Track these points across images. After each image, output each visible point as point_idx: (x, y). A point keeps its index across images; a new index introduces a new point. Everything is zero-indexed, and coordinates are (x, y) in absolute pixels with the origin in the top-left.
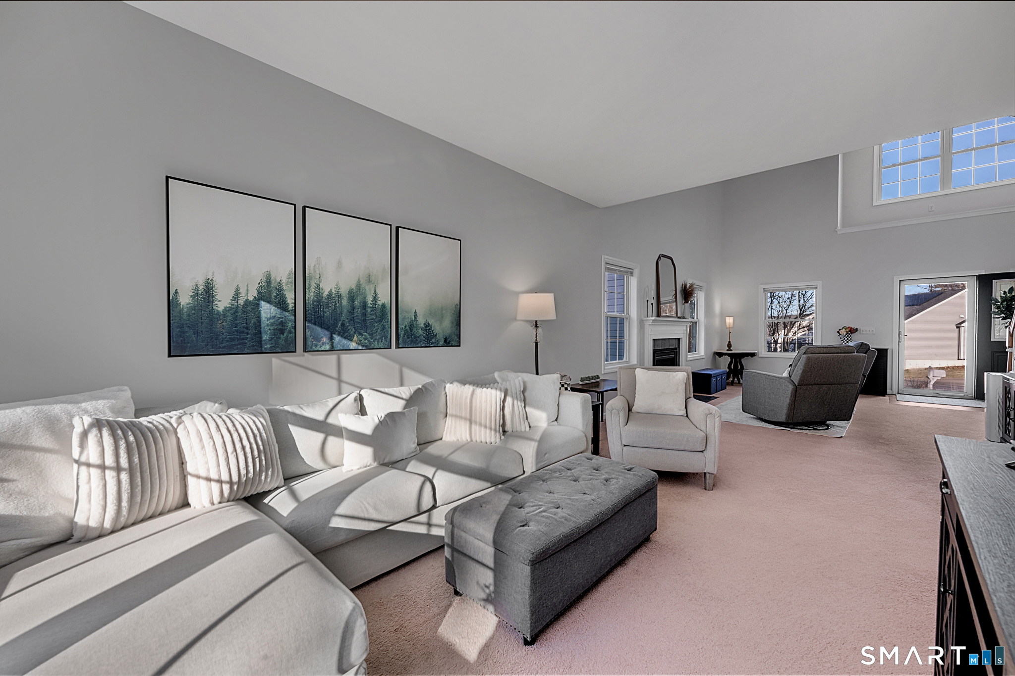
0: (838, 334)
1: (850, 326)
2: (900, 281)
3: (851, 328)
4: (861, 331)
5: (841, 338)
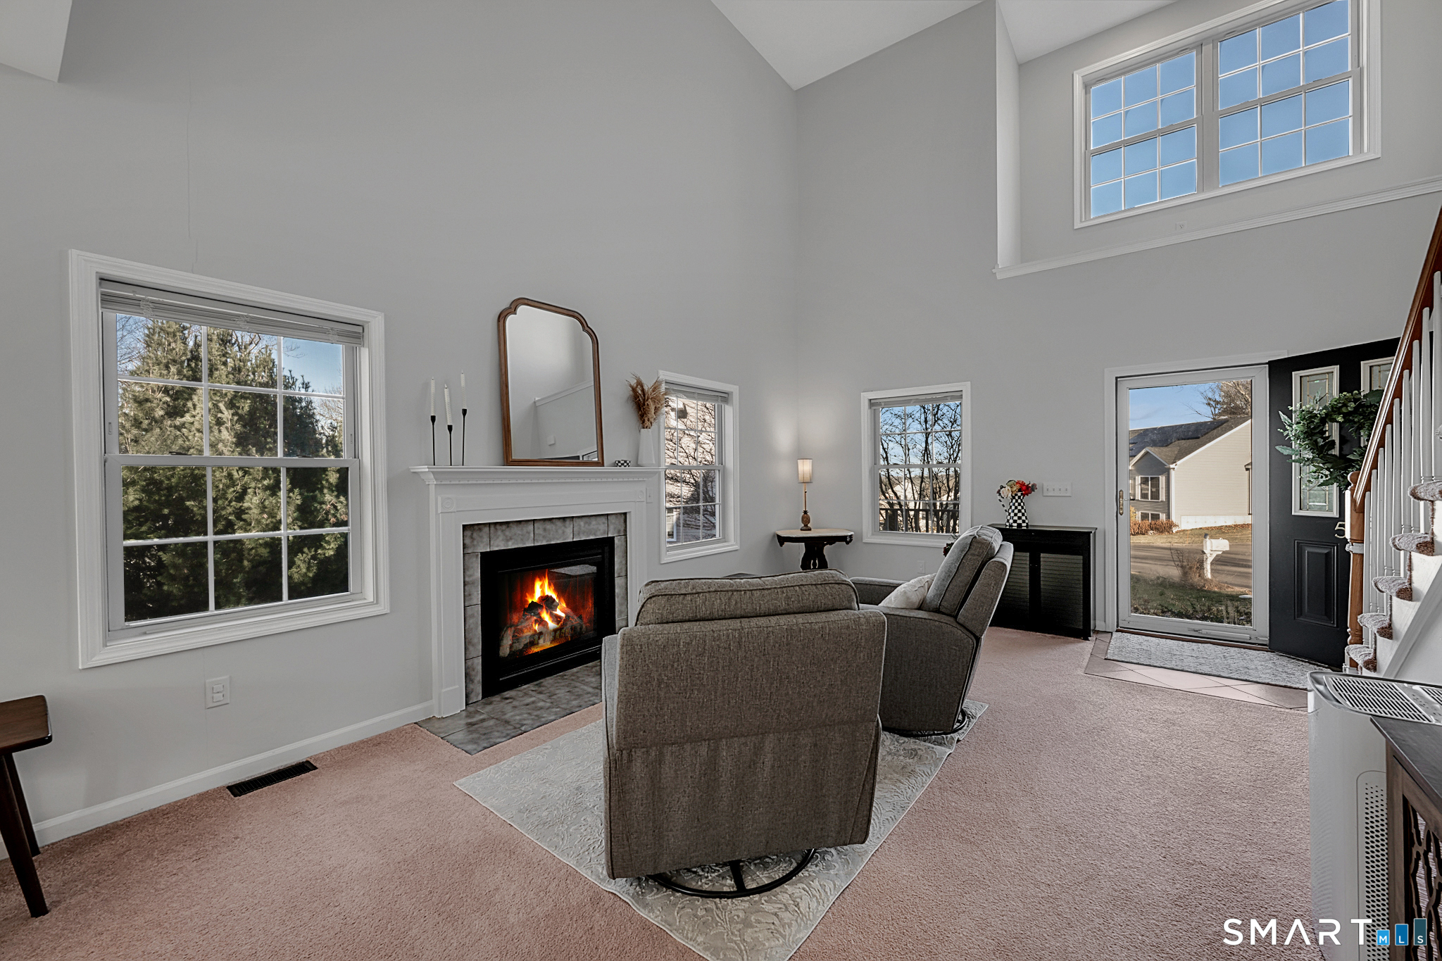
0: (999, 498)
1: (1021, 479)
2: (1117, 378)
3: (1023, 484)
4: (1045, 490)
5: (1003, 506)
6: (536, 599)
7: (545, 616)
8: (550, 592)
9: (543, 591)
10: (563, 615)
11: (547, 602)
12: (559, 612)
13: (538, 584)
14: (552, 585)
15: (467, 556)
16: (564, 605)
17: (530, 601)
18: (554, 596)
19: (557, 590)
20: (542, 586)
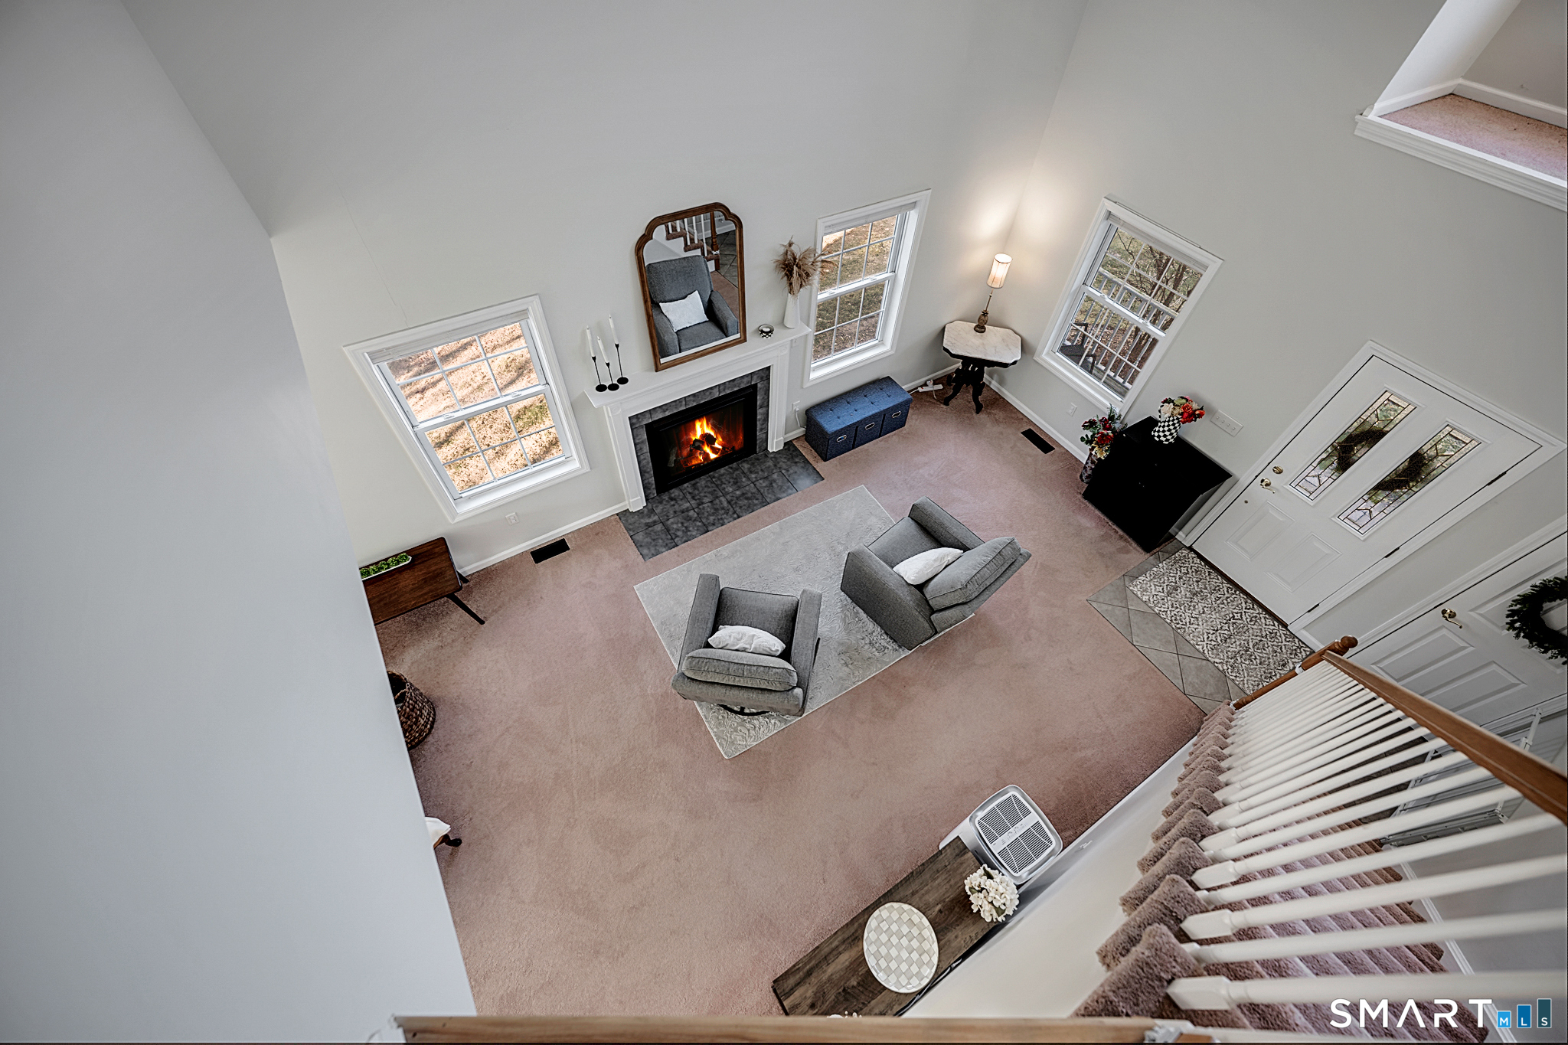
6: (698, 437)
7: (707, 449)
8: (709, 431)
9: (703, 430)
10: (720, 447)
11: (708, 439)
12: (717, 445)
13: (698, 424)
14: (710, 425)
15: (635, 430)
16: (721, 440)
17: (694, 439)
18: (712, 433)
19: (714, 427)
20: (701, 426)
